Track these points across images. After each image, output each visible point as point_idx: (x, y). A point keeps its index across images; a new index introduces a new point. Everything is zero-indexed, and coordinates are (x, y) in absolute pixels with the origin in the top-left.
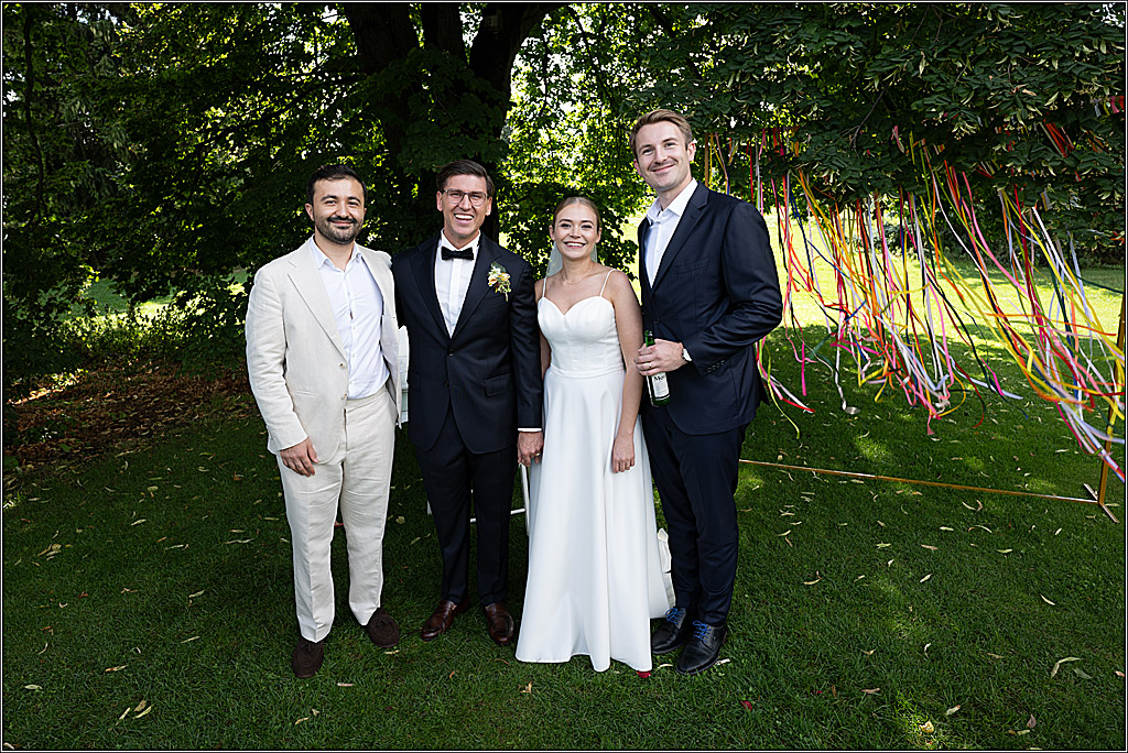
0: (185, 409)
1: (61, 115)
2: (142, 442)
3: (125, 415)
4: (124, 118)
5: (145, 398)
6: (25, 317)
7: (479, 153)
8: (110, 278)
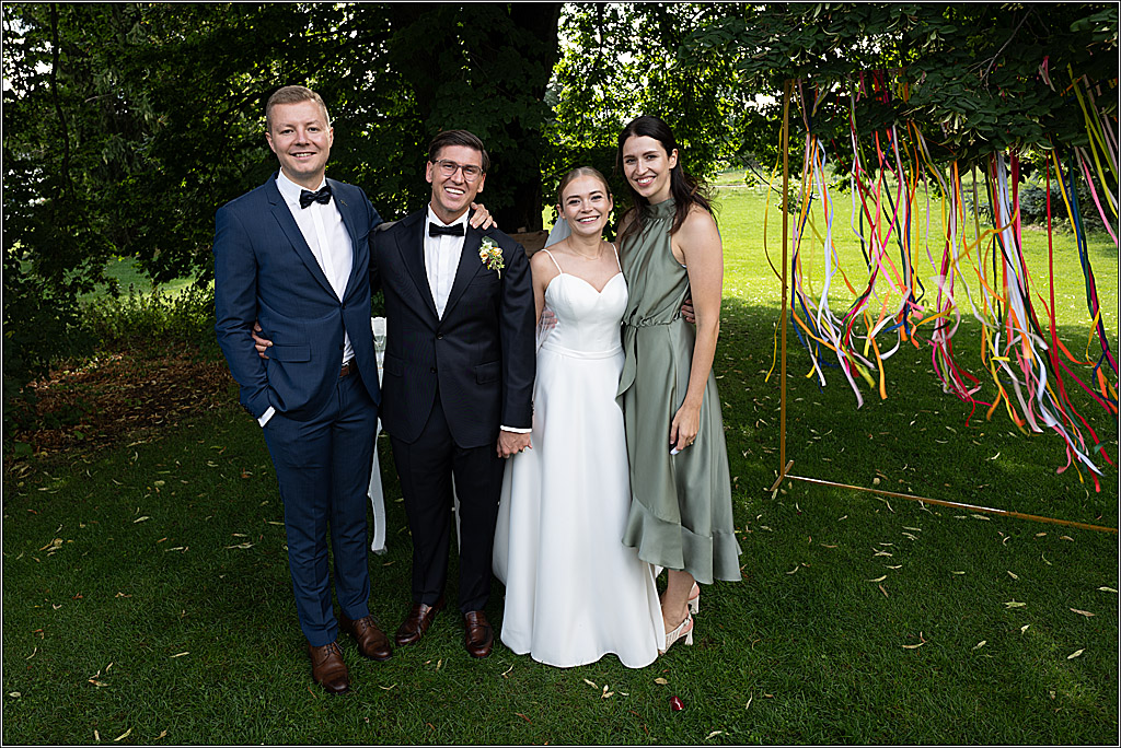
0: (201, 397)
1: (95, 86)
2: (155, 432)
3: (140, 403)
4: (149, 87)
5: (163, 384)
6: (51, 297)
7: (517, 118)
8: (134, 255)
